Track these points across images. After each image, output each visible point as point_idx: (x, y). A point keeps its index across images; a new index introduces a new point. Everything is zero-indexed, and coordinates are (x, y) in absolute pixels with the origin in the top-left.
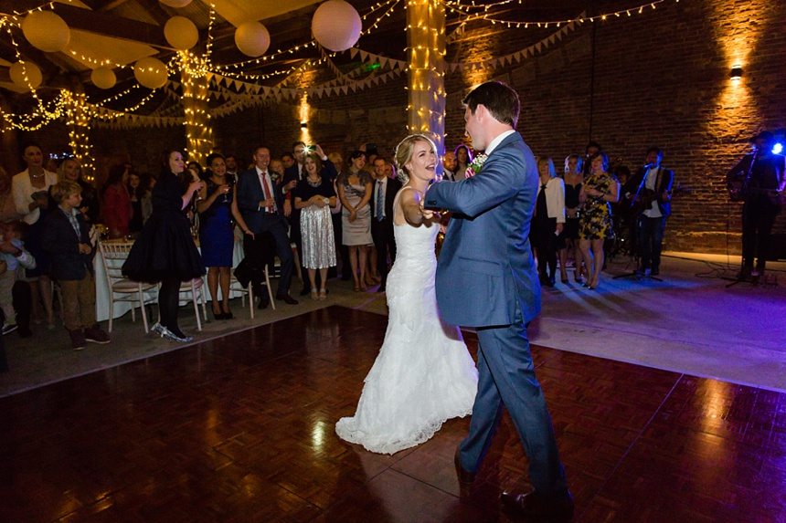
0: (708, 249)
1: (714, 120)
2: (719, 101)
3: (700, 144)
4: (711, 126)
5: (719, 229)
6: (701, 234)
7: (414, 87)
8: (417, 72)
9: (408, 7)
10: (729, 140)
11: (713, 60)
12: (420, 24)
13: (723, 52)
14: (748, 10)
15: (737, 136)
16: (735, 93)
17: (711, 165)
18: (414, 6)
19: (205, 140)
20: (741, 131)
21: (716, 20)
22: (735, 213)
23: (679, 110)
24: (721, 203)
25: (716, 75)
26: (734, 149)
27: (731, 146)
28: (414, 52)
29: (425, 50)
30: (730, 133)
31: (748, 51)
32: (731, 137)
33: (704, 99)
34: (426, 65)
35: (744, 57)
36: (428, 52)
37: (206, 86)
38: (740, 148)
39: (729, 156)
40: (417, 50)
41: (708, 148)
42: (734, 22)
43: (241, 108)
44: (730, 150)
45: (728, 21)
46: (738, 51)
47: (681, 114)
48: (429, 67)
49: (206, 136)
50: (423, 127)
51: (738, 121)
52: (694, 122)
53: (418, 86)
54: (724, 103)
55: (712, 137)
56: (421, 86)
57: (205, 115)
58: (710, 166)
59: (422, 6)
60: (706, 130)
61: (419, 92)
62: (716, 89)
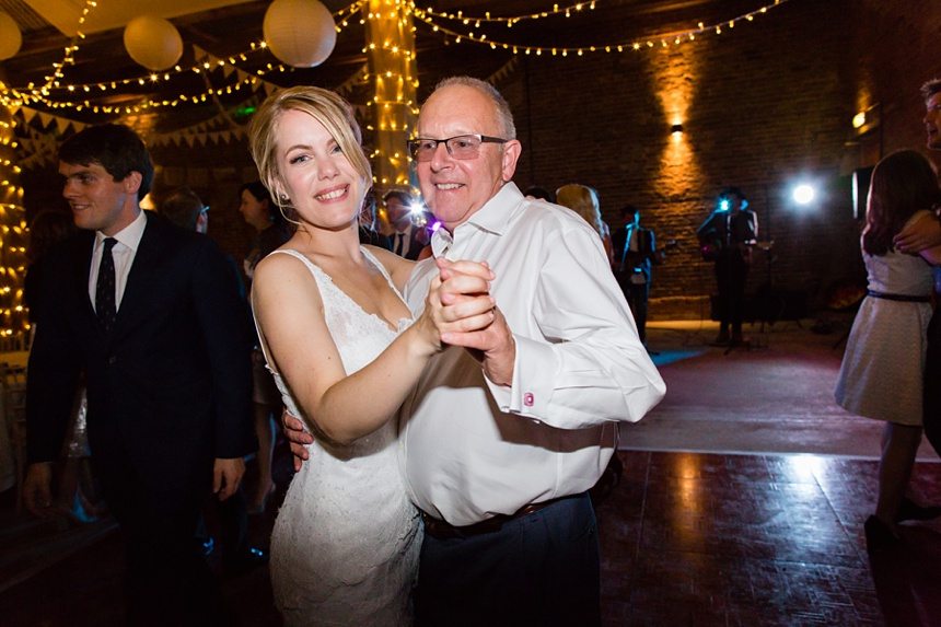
0: (668, 317)
1: (660, 177)
2: (663, 158)
3: (650, 203)
4: (659, 184)
5: (675, 294)
6: (658, 300)
7: (383, 126)
8: (387, 106)
9: (368, 21)
10: (676, 199)
11: (653, 115)
12: (387, 44)
13: (662, 107)
14: (682, 64)
15: (684, 195)
16: (678, 150)
17: (661, 225)
18: (377, 20)
19: (12, 206)
20: (688, 190)
21: (651, 73)
22: (691, 276)
23: (624, 167)
24: (676, 265)
25: (658, 132)
26: (683, 209)
27: (679, 205)
28: (380, 81)
29: (397, 79)
30: (676, 192)
31: (686, 106)
32: (677, 195)
33: (648, 155)
34: (400, 97)
35: (683, 113)
36: (401, 80)
37: (9, 123)
38: (688, 207)
39: (678, 216)
40: (384, 77)
41: (658, 208)
42: (670, 76)
43: (42, 163)
44: (679, 209)
45: (663, 74)
46: (676, 105)
47: (627, 172)
48: (403, 100)
49: (14, 199)
50: (399, 180)
51: (684, 178)
52: (641, 180)
53: (389, 126)
54: (668, 160)
55: (660, 196)
56: (394, 125)
57: (11, 167)
58: (661, 227)
59: (389, 21)
60: (653, 189)
61: (389, 132)
62: (659, 145)
